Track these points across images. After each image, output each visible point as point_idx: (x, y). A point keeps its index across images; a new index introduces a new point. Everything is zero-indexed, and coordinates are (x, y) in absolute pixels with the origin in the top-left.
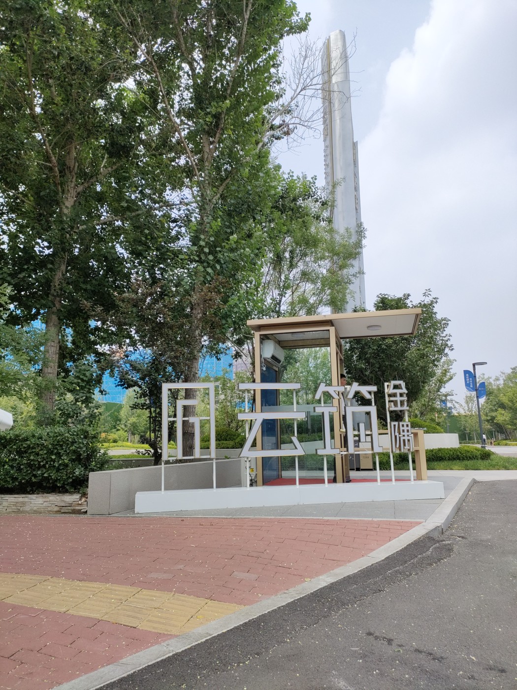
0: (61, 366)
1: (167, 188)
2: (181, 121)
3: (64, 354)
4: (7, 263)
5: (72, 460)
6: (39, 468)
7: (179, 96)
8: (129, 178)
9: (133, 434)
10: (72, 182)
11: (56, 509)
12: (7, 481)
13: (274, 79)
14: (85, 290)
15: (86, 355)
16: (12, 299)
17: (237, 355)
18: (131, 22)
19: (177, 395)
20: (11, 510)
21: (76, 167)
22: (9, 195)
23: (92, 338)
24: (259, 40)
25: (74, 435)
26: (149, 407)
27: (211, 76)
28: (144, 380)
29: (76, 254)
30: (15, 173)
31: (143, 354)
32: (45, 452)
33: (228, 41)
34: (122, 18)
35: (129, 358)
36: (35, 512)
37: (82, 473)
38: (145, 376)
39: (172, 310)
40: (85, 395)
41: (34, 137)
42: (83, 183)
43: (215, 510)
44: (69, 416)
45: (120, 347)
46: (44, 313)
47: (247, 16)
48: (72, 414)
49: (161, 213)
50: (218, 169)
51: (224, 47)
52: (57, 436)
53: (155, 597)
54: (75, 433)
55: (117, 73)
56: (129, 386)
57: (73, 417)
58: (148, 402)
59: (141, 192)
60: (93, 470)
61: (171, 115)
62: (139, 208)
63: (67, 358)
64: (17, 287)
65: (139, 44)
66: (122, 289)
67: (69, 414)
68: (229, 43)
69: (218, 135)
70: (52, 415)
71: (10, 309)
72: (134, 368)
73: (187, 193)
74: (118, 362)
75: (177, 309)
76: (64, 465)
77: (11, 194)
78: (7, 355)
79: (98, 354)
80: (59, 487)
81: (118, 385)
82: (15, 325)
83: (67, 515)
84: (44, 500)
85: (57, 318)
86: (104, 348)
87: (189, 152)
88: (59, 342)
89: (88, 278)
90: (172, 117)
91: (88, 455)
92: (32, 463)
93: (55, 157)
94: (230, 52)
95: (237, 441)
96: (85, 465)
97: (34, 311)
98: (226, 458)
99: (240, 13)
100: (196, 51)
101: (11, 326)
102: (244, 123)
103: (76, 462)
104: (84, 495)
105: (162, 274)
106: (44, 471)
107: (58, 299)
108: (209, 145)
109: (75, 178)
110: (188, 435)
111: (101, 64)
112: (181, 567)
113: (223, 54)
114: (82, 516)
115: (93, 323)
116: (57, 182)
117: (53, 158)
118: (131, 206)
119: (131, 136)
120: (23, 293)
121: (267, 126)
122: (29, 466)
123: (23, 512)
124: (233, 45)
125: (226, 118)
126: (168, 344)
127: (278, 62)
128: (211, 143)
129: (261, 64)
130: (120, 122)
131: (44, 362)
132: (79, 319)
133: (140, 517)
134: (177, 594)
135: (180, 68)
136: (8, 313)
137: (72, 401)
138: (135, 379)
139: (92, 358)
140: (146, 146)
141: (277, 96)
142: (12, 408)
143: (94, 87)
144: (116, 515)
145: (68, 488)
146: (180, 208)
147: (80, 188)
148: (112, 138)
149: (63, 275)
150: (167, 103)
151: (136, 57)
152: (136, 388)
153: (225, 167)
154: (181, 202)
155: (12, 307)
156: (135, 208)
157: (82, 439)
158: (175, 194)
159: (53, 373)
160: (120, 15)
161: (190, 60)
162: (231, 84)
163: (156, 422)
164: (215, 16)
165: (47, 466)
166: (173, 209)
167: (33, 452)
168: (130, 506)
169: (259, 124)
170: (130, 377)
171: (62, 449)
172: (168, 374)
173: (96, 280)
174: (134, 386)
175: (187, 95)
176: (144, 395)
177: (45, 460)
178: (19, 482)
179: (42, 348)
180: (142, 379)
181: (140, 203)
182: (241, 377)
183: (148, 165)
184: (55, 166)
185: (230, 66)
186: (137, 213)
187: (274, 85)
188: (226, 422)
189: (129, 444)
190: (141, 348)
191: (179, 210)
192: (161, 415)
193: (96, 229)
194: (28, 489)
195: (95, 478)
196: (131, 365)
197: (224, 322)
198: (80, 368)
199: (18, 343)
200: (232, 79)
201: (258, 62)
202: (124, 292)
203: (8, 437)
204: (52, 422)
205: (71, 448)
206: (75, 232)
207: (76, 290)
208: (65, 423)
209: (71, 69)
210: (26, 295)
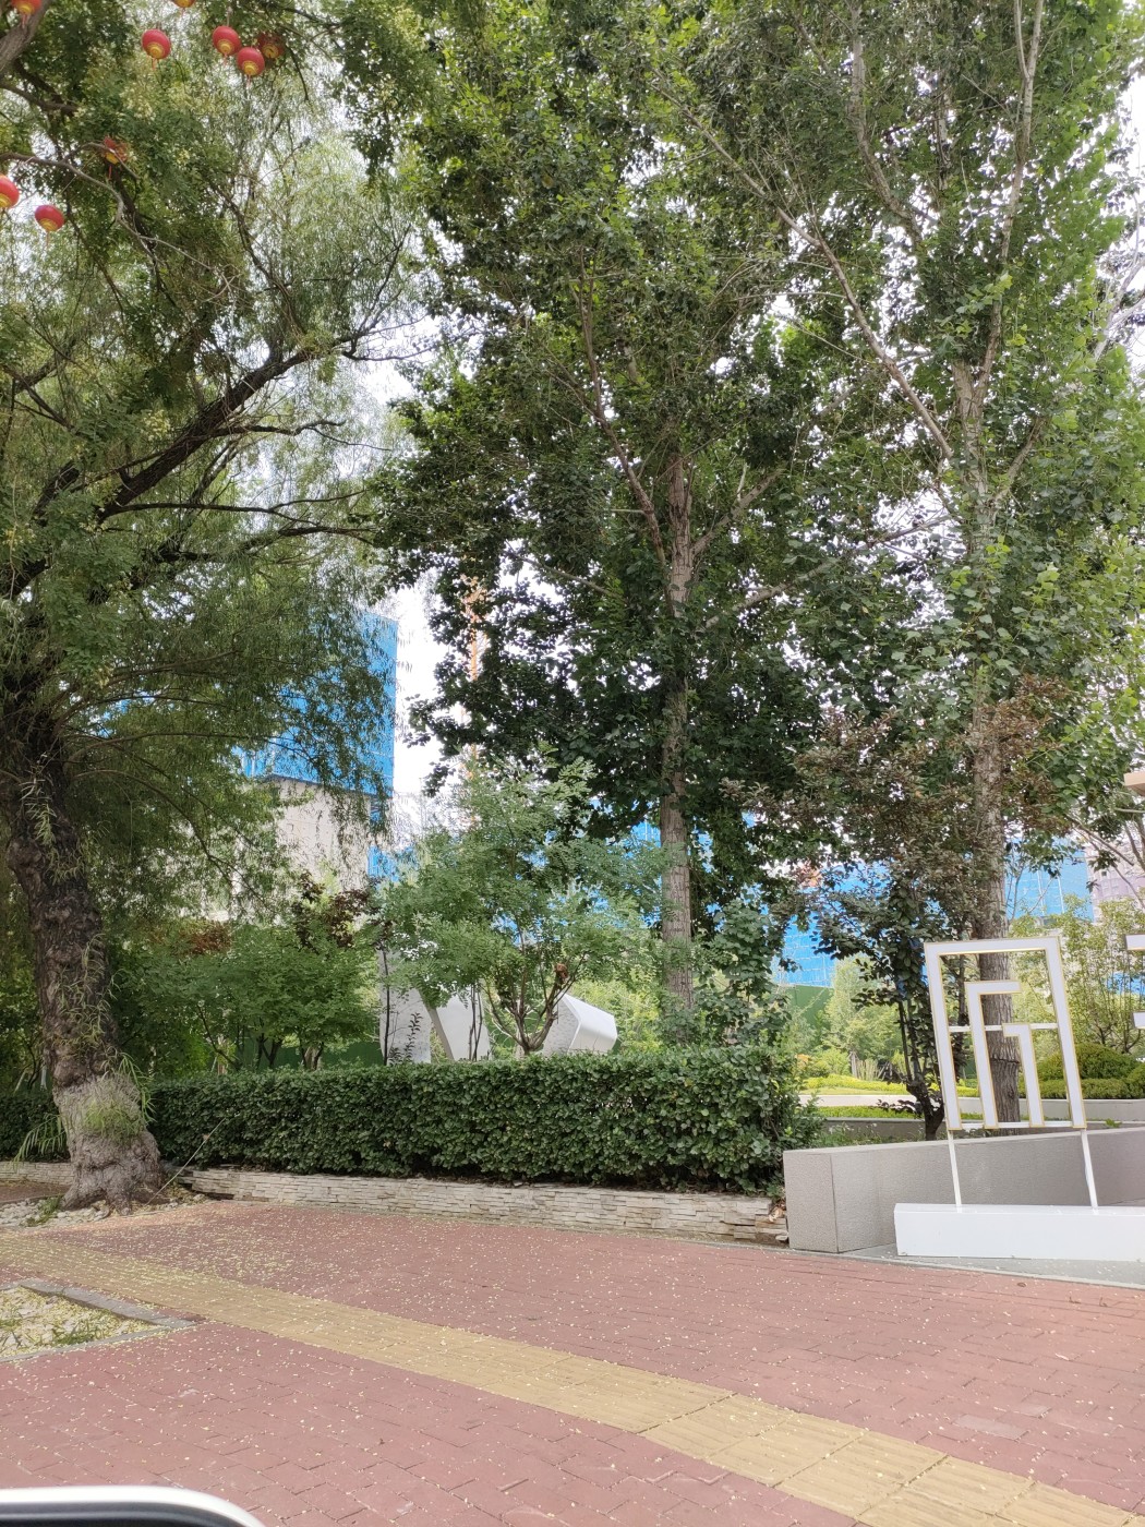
0: (697, 912)
1: (881, 502)
2: (899, 350)
3: (701, 889)
4: (581, 718)
5: (745, 1122)
6: (679, 1135)
7: (889, 298)
8: (795, 500)
9: (862, 1057)
10: (683, 535)
11: (723, 1229)
12: (620, 1161)
13: (1119, 187)
14: (729, 749)
15: (745, 887)
16: (595, 785)
17: (1105, 861)
18: (771, 183)
19: (962, 969)
20: (633, 1225)
21: (690, 502)
22: (572, 586)
23: (753, 849)
24: (1069, 113)
25: (740, 1065)
26: (896, 999)
27: (958, 233)
28: (877, 938)
29: (704, 677)
30: (579, 542)
31: (869, 877)
32: (687, 1101)
33: (988, 142)
34: (751, 181)
35: (837, 888)
36: (682, 1233)
37: (768, 1150)
38: (879, 926)
39: (925, 770)
40: (751, 975)
41: (607, 467)
42: (705, 533)
43: (1104, 1262)
44: (723, 1022)
45: (814, 865)
46: (655, 807)
47: (1029, 72)
48: (729, 1017)
49: (874, 559)
50: (999, 428)
51: (983, 158)
52: (707, 1068)
53: (984, 1482)
54: (743, 1062)
55: (752, 293)
56: (846, 952)
57: (733, 1024)
58: (893, 986)
59: (824, 524)
60: (790, 1147)
61: (875, 345)
62: (822, 559)
63: (706, 895)
64: (603, 763)
65: (790, 221)
66: (805, 740)
67: (725, 1017)
68: (993, 147)
69: (989, 355)
70: (692, 1021)
71: (592, 807)
72: (851, 910)
73: (929, 501)
74: (814, 899)
75: (935, 766)
76: (728, 1131)
77: (576, 584)
78: (596, 899)
79: (769, 883)
80: (723, 1181)
81: (820, 950)
82: (603, 837)
83: (748, 1246)
84: (697, 1207)
85: (679, 815)
86: (779, 869)
87: (925, 411)
88: (689, 864)
89: (732, 723)
90: (878, 348)
91: (775, 1110)
92: (664, 1124)
93: (649, 494)
94: (996, 166)
95: (1130, 1079)
96: (772, 1132)
97: (636, 804)
98: (1111, 1124)
99: (1014, 72)
100: (917, 192)
101: (597, 840)
102: (1051, 311)
103: (753, 1126)
104: (778, 1201)
105: (889, 692)
106: (690, 1142)
107: (678, 775)
108: (971, 383)
109: (688, 527)
110: (1005, 1065)
111: (719, 287)
112: (1040, 1410)
113: (981, 177)
114: (780, 1251)
115: (751, 819)
116: (656, 541)
117: (646, 497)
118: (808, 558)
119: (791, 412)
120: (613, 772)
121: (1110, 300)
122: (659, 1130)
123: (655, 1231)
124: (1002, 149)
125: (1005, 311)
126: (924, 849)
127: (1124, 145)
128: (976, 377)
129: (1081, 165)
130: (766, 391)
131: (663, 909)
132: (723, 812)
133: (912, 1266)
134: (1040, 1485)
135: (884, 240)
136: (589, 813)
137: (727, 990)
138: (856, 934)
139: (754, 890)
140: (825, 424)
141: (1128, 226)
142: (612, 1002)
143: (709, 337)
144: (853, 1255)
145: (741, 1182)
146: (914, 537)
147: (701, 545)
148: (752, 425)
149: (684, 725)
150: (864, 322)
151: (788, 251)
152: (863, 956)
153: (1016, 421)
154: (915, 525)
155: (595, 801)
156: (815, 561)
157: (759, 1074)
158: (899, 511)
159: (683, 930)
160: (747, 177)
161: (904, 214)
162: (1008, 234)
163: (918, 1031)
164: (953, 100)
165: (695, 1131)
166: (900, 543)
167: (664, 1101)
168: (885, 1237)
169: (1092, 301)
170: (845, 931)
171: (721, 1096)
172: (932, 918)
173: (748, 725)
174: (857, 951)
175: (907, 291)
176: (881, 971)
177: (689, 1118)
178: (643, 1165)
179: (658, 882)
180: (874, 933)
181: (824, 548)
182: (1119, 915)
183: (831, 463)
184: (650, 512)
185: (1000, 197)
186: (820, 569)
187: (1121, 200)
188: (1093, 1030)
189: (854, 1079)
190: (862, 865)
191: (914, 545)
192: (930, 1016)
193: (738, 621)
194: (663, 1181)
195: (795, 1162)
196: (844, 904)
197: (1059, 783)
198: (735, 916)
199: (614, 874)
200: (1010, 223)
201: (1071, 162)
202: (811, 744)
203: (614, 1069)
204: (693, 1036)
205: (738, 1095)
206: (698, 634)
207: (710, 753)
208: (719, 1038)
209: (663, 316)
210: (618, 776)
